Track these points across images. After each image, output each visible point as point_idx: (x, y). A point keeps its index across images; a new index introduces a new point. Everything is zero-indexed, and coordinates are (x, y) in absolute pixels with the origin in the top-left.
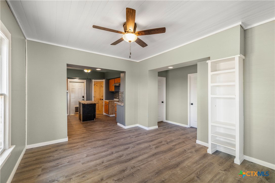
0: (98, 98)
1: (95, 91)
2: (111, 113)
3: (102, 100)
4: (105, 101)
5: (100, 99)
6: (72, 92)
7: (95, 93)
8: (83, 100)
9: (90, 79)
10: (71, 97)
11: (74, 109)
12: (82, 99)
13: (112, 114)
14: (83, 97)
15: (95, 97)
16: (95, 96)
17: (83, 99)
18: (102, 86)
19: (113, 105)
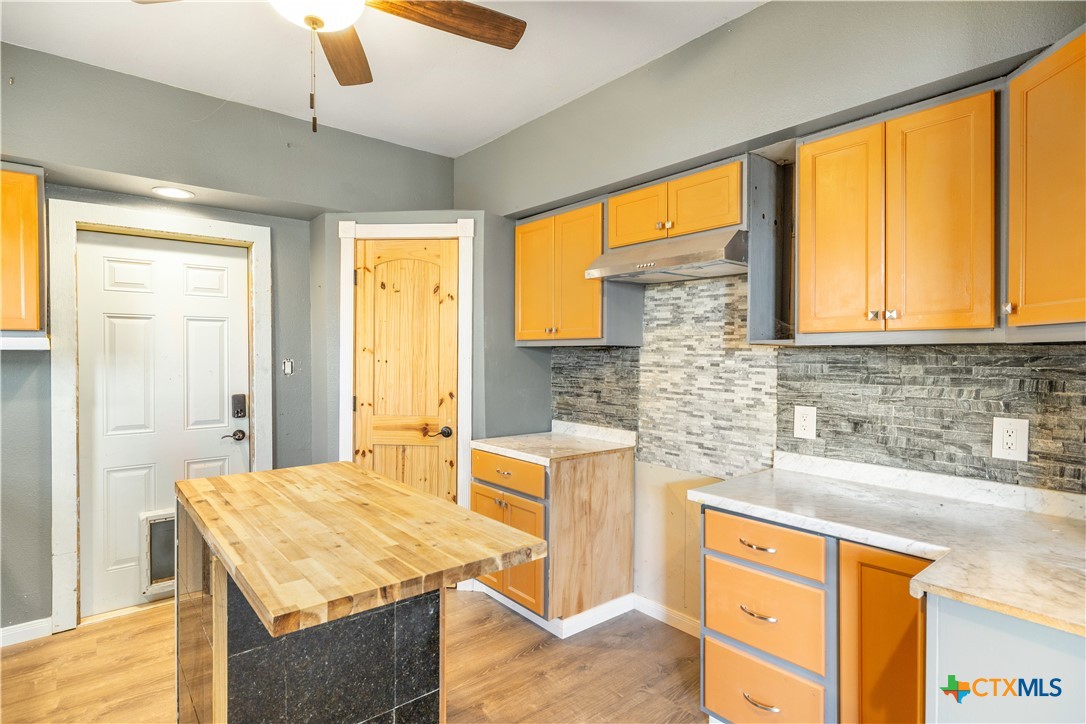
0: (400, 422)
1: (365, 340)
2: (565, 601)
3: (447, 433)
4: (474, 452)
5: (425, 430)
6: (113, 350)
7: (365, 360)
8: (239, 436)
9: (312, 218)
10: (99, 413)
11: (137, 549)
12: (235, 424)
13: (580, 608)
14: (240, 407)
15: (365, 411)
16: (364, 397)
17: (242, 424)
18: (443, 292)
19: (585, 496)
